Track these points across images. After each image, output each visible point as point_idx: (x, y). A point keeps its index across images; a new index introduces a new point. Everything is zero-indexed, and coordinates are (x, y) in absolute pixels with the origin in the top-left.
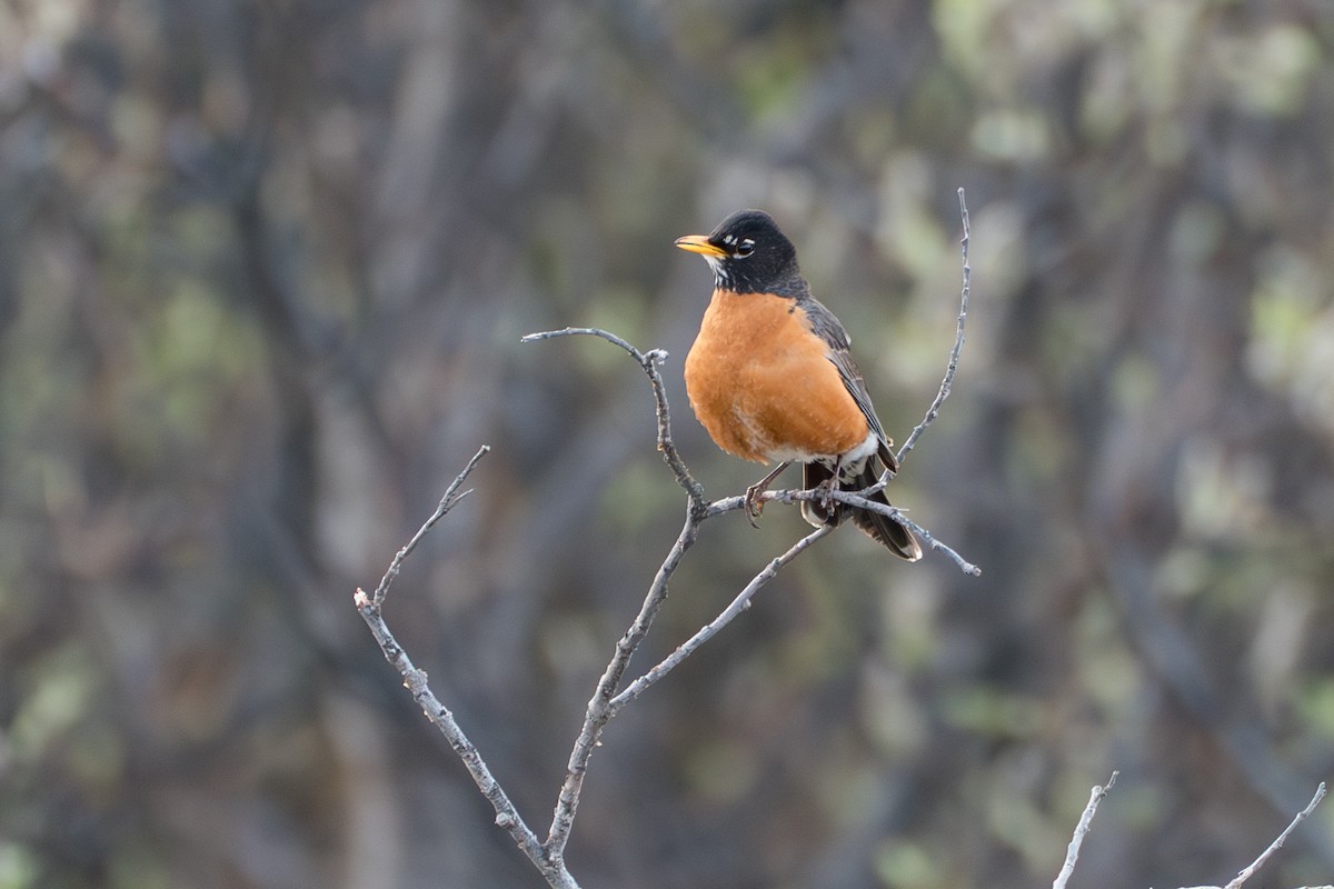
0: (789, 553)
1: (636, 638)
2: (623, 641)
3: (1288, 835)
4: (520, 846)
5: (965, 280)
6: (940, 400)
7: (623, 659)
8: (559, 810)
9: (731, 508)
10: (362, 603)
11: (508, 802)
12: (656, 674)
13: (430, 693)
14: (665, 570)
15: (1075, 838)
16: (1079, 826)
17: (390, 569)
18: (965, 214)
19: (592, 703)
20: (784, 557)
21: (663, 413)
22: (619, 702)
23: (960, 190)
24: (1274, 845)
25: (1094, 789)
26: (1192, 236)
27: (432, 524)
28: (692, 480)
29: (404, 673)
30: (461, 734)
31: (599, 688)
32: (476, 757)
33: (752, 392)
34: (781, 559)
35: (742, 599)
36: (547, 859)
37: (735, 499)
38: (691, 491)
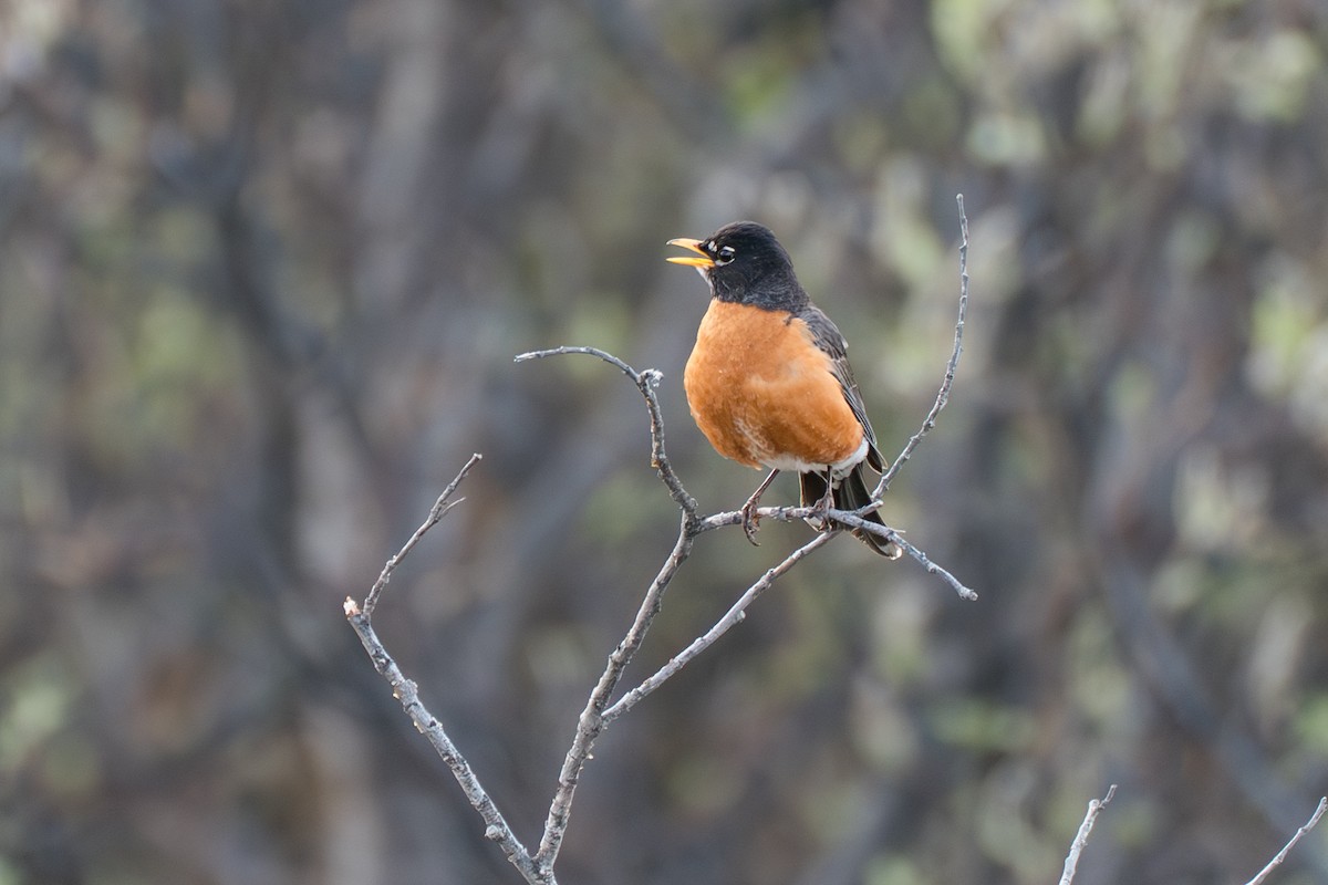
0: (784, 564)
1: (628, 651)
2: (616, 654)
3: (1289, 851)
4: (511, 859)
5: (963, 288)
6: (937, 410)
7: (615, 672)
8: (550, 823)
9: (726, 523)
10: (351, 612)
11: (499, 814)
12: (648, 686)
13: (420, 704)
14: (659, 583)
15: (1072, 852)
16: (1076, 841)
17: (381, 578)
18: (964, 221)
19: (583, 716)
20: (778, 568)
21: (658, 430)
22: (611, 715)
23: (959, 196)
24: (1275, 861)
25: (1091, 803)
26: (1188, 245)
27: (422, 533)
28: (687, 495)
29: (393, 683)
30: (451, 746)
31: (591, 701)
32: (466, 769)
33: (757, 407)
34: (775, 570)
35: (737, 611)
36: (537, 872)
37: (731, 514)
38: (686, 507)
